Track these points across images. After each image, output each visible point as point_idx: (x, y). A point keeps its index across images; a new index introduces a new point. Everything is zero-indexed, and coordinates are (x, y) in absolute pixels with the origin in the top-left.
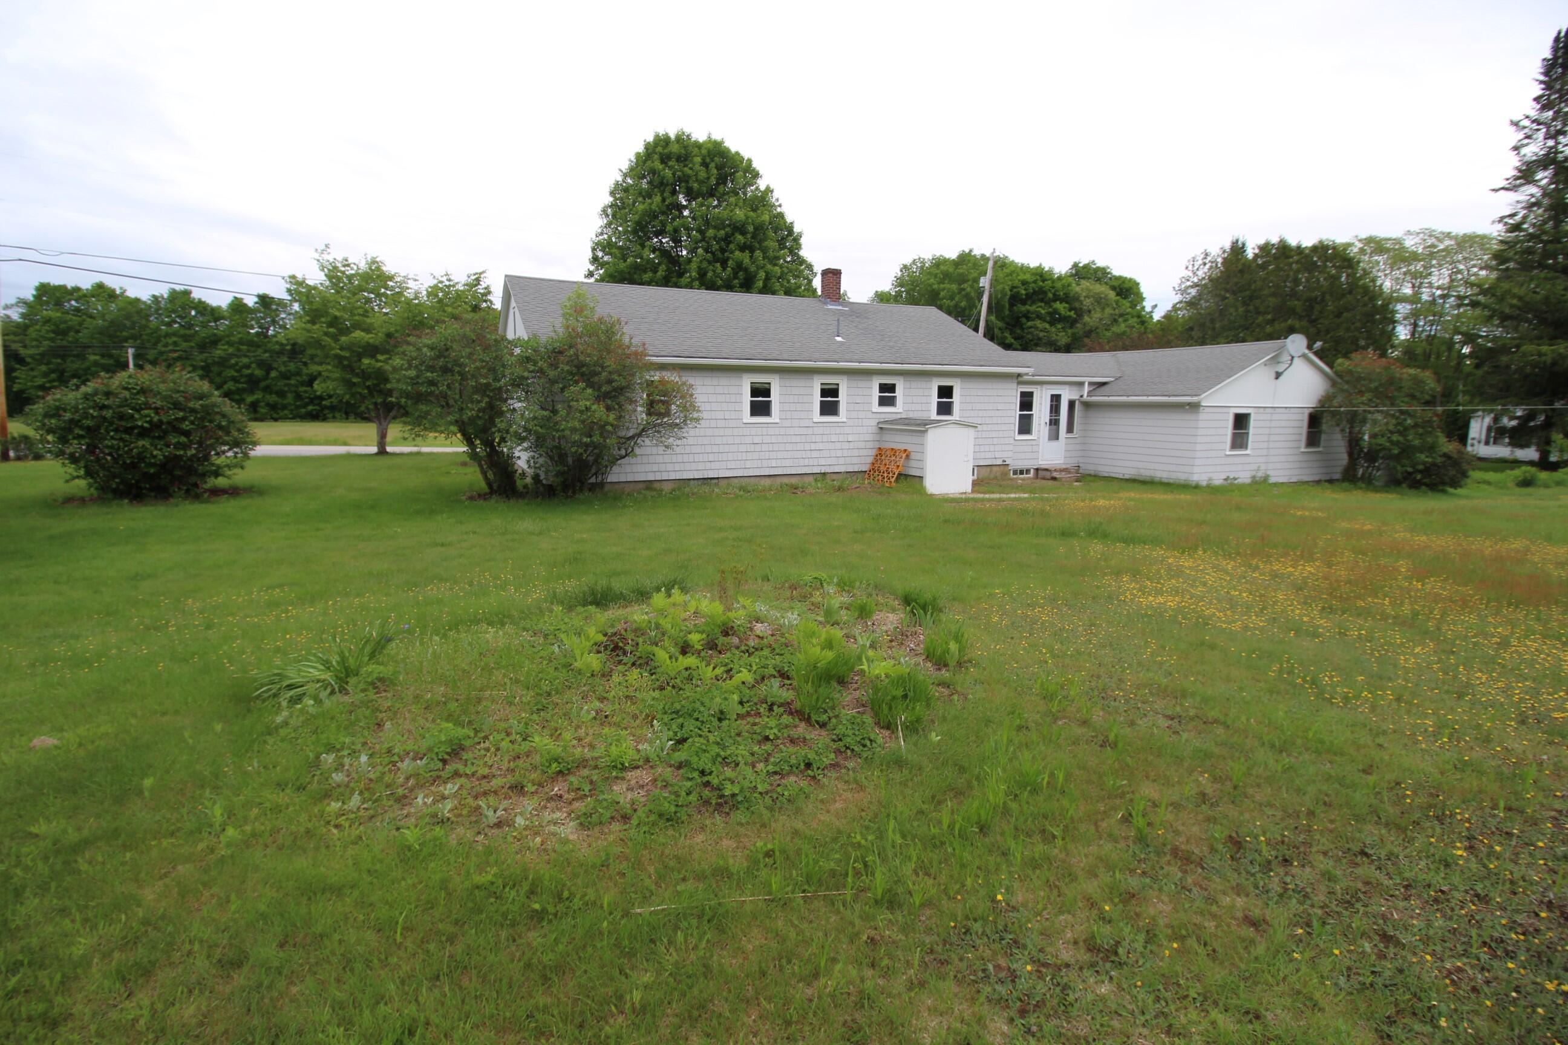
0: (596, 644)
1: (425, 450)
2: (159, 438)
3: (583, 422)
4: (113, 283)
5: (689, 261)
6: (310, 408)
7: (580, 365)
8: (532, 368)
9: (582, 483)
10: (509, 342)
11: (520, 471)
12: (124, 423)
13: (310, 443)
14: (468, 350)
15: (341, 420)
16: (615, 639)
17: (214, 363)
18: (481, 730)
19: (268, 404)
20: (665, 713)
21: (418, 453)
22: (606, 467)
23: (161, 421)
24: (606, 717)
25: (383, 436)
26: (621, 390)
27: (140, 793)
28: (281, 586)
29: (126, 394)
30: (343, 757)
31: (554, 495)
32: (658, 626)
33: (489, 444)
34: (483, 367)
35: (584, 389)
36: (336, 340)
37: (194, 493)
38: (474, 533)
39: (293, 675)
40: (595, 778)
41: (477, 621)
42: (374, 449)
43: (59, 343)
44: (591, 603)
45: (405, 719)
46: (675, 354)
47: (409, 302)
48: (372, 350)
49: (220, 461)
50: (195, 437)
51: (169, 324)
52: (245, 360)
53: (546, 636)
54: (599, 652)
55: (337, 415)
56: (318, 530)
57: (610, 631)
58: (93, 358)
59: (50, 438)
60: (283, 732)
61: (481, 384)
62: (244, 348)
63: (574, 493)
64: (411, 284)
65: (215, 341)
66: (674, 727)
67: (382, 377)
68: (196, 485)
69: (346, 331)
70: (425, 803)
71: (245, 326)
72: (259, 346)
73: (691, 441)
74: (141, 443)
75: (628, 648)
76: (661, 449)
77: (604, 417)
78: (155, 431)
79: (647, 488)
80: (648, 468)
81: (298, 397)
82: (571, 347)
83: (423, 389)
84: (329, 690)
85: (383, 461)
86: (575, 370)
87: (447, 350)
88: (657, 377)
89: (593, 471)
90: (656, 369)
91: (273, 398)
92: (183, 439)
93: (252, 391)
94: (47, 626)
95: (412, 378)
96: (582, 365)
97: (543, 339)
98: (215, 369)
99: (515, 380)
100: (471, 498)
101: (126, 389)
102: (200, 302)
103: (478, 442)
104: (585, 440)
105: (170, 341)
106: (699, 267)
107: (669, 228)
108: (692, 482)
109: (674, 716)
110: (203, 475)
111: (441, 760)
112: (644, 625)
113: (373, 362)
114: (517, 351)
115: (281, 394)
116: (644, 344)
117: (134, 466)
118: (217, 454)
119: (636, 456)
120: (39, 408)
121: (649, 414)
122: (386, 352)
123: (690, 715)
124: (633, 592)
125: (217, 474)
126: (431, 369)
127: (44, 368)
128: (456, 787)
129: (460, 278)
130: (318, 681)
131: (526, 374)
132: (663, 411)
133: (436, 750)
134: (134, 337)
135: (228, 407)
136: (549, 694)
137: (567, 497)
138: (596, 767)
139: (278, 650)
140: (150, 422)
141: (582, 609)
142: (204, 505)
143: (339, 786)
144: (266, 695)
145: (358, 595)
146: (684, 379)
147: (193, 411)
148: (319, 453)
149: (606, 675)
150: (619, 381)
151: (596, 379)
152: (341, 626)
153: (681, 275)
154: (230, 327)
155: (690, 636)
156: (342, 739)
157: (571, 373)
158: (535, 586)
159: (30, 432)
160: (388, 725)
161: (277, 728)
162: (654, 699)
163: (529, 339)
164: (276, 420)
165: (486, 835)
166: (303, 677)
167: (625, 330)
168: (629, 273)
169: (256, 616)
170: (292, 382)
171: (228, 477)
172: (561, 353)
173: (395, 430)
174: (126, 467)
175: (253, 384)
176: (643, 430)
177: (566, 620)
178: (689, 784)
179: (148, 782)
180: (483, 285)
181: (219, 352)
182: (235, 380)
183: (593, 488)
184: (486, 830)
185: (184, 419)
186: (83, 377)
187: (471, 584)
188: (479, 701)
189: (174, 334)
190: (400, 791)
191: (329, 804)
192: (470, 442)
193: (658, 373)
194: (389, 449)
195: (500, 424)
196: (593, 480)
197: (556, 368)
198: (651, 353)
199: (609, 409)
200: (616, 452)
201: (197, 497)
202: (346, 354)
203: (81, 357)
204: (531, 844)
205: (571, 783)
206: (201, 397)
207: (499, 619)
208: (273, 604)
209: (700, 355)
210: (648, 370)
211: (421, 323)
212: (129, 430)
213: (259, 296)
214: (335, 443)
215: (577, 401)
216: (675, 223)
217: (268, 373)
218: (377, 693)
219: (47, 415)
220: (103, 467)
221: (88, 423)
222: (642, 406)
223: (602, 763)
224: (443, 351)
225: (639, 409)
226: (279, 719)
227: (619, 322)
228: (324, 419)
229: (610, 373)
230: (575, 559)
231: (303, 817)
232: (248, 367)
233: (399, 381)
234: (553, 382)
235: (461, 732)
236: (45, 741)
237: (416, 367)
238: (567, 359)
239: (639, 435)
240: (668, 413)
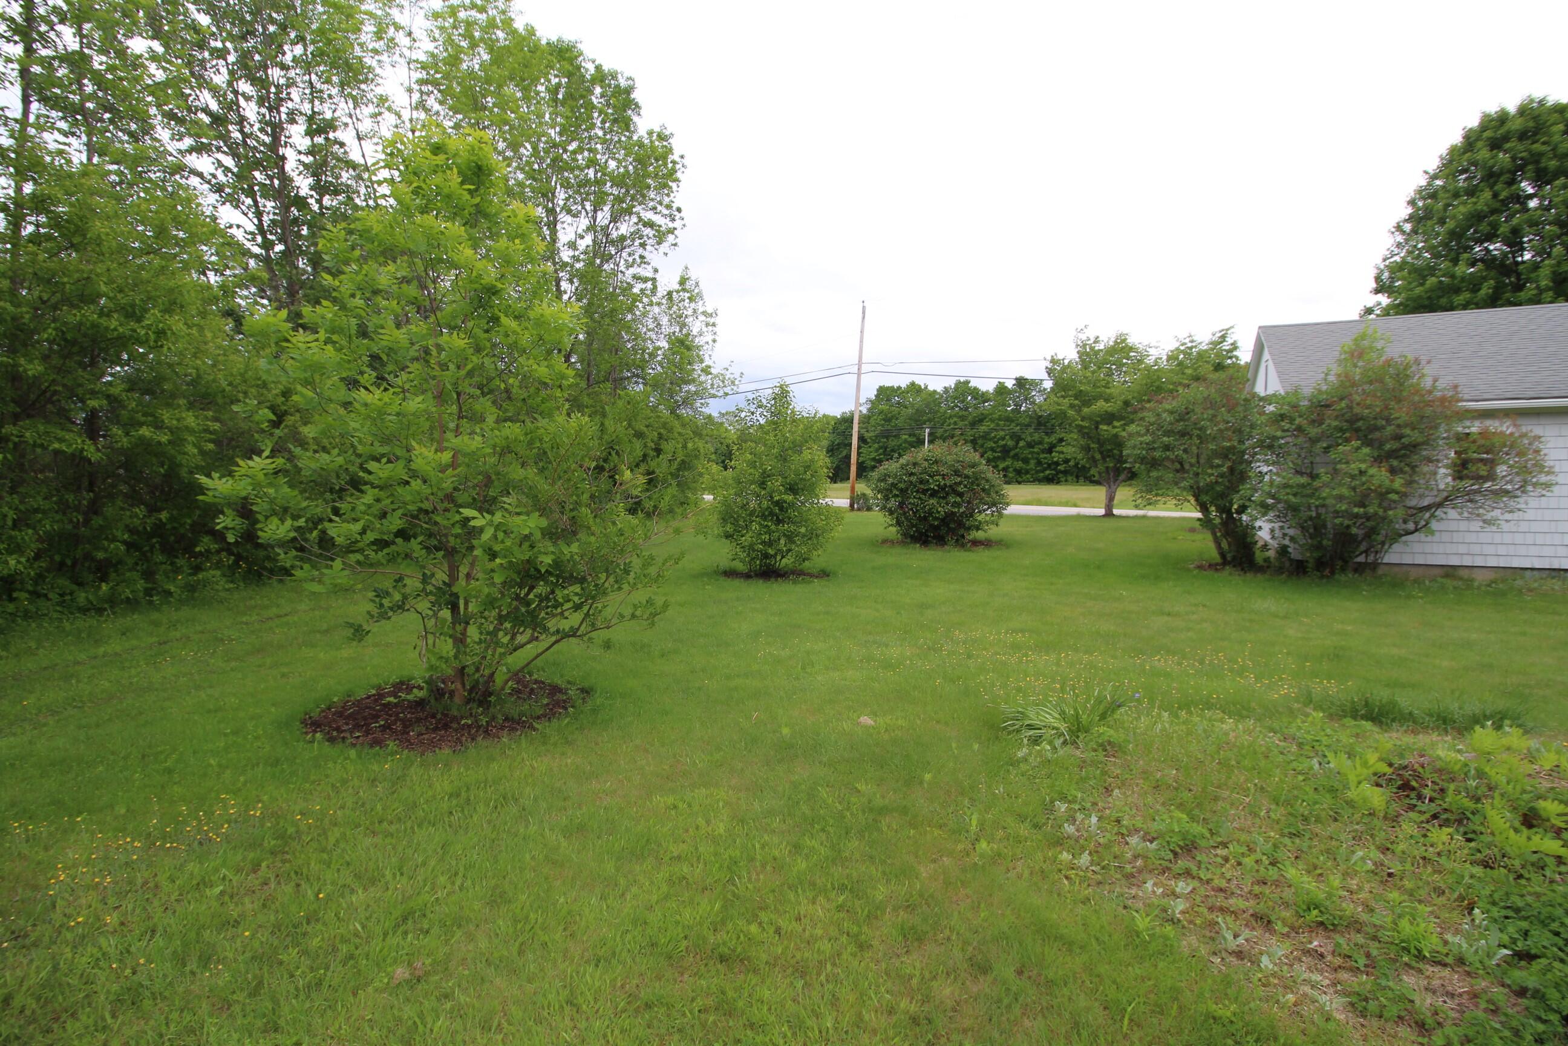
0: (1375, 774)
1: (1152, 513)
2: (944, 498)
3: (1354, 489)
4: (921, 381)
5: (1535, 267)
6: (1048, 472)
7: (1353, 420)
8: (1287, 426)
9: (1346, 562)
10: (1261, 399)
11: (1260, 544)
12: (922, 486)
13: (1046, 504)
14: (1211, 412)
15: (1072, 483)
16: (1407, 774)
17: (980, 437)
18: (1217, 834)
19: (1015, 470)
20: (1494, 903)
21: (1144, 517)
22: (1383, 543)
23: (945, 485)
24: (1390, 875)
25: (1111, 499)
26: (1414, 447)
27: (921, 783)
28: (1022, 631)
29: (926, 464)
30: (1075, 811)
31: (1305, 573)
32: (1480, 775)
33: (1225, 510)
34: (1227, 429)
35: (1358, 449)
36: (1079, 411)
37: (961, 543)
38: (1204, 606)
39: (1034, 719)
40: (1374, 953)
41: (1209, 705)
42: (1102, 511)
43: (886, 427)
44: (1363, 717)
45: (1133, 792)
46: (1509, 395)
47: (1148, 368)
48: (1109, 418)
49: (981, 518)
50: (966, 498)
51: (953, 408)
52: (1002, 433)
53: (1300, 745)
54: (1378, 785)
55: (1070, 478)
56: (1052, 584)
57: (1397, 762)
58: (904, 437)
59: (879, 496)
60: (1023, 767)
61: (1223, 448)
62: (1002, 423)
63: (1333, 573)
64: (1152, 351)
65: (980, 420)
66: (1511, 929)
67: (1118, 443)
68: (963, 536)
69: (1087, 403)
70: (1154, 892)
71: (1004, 405)
72: (1013, 421)
73: (1530, 515)
74: (931, 501)
75: (1427, 792)
76: (1476, 525)
77: (1387, 482)
78: (941, 493)
79: (1447, 576)
80: (1450, 548)
81: (1039, 463)
82: (1342, 399)
83: (1157, 454)
84: (1062, 739)
85: (1109, 523)
86: (1345, 425)
87: (1188, 413)
88: (1475, 428)
89: (1363, 547)
90: (1474, 418)
91: (1019, 464)
92: (958, 499)
93: (1004, 459)
94: (870, 633)
95: (1147, 444)
96: (1358, 418)
97: (1307, 391)
98: (980, 442)
99: (1263, 441)
100: (1200, 567)
101: (926, 460)
102: (975, 389)
103: (1213, 508)
104: (1356, 510)
105: (952, 421)
106: (1554, 273)
107: (1504, 229)
108: (1528, 573)
109: (1511, 913)
110: (969, 529)
111: (1172, 851)
112: (1457, 768)
113: (1109, 428)
114: (1271, 408)
115: (1026, 461)
116: (1456, 387)
117: (925, 518)
118: (980, 512)
119: (1432, 533)
120: (875, 475)
121: (1459, 476)
122: (1120, 418)
123: (1544, 924)
124: (1431, 715)
125: (978, 528)
126: (1167, 433)
127: (876, 445)
128: (1189, 889)
129: (1204, 337)
130: (1054, 728)
131: (1279, 434)
132: (1485, 473)
133: (1168, 839)
134: (929, 420)
135: (990, 474)
136: (1305, 819)
137: (1322, 577)
138: (1375, 938)
139: (1019, 690)
140: (938, 486)
141: (1353, 723)
142: (967, 553)
143: (1069, 837)
144: (1011, 729)
145: (1086, 653)
146: (1524, 429)
147: (967, 477)
148: (1054, 514)
149: (1394, 820)
150: (1414, 436)
151: (1377, 435)
152: (1072, 679)
153: (1519, 287)
154: (993, 407)
155: (1542, 804)
156: (1074, 792)
157: (1341, 430)
158: (1281, 679)
159: (869, 492)
160: (1116, 792)
161: (1019, 762)
162: (1472, 876)
163: (1287, 393)
164: (1019, 483)
165: (1223, 959)
166: (1041, 721)
167: (1425, 371)
168: (1429, 298)
169: (1004, 655)
170: (1036, 450)
171: (985, 531)
172: (1327, 406)
173: (1124, 493)
174: (921, 519)
175: (1006, 452)
176: (1446, 499)
177: (1328, 731)
178: (1541, 1027)
179: (928, 777)
180: (1229, 340)
181: (983, 428)
182: (993, 450)
183: (1359, 569)
184: (1224, 954)
185: (960, 483)
186: (900, 451)
187: (1202, 662)
188: (1216, 799)
189: (955, 416)
190: (1128, 868)
191: (1060, 852)
192: (1204, 508)
193: (1477, 423)
194: (1116, 512)
195: (1245, 489)
196: (1361, 559)
197: (1321, 424)
198: (1466, 397)
199: (1393, 471)
200: (1399, 526)
201: (963, 546)
202: (1085, 424)
203: (897, 436)
204: (1281, 998)
205: (1338, 945)
206: (973, 466)
207: (1239, 709)
208: (1015, 647)
209: (1556, 394)
210: (1461, 420)
211: (1159, 389)
212: (924, 492)
213: (1016, 379)
214: (1066, 504)
215: (1347, 463)
216: (1515, 221)
217: (1017, 443)
218: (1105, 756)
219: (880, 480)
220: (906, 518)
221: (902, 486)
222: (1446, 467)
223: (1386, 935)
224: (1183, 415)
225: (1442, 471)
226: (1020, 754)
227: (1417, 362)
228: (1058, 483)
229: (1399, 426)
230: (1337, 656)
231: (1039, 855)
232: (1003, 439)
233: (1134, 447)
234: (1314, 441)
235: (1197, 829)
236: (866, 720)
237: (1153, 433)
238: (1336, 413)
239: (1439, 505)
240: (1491, 477)
